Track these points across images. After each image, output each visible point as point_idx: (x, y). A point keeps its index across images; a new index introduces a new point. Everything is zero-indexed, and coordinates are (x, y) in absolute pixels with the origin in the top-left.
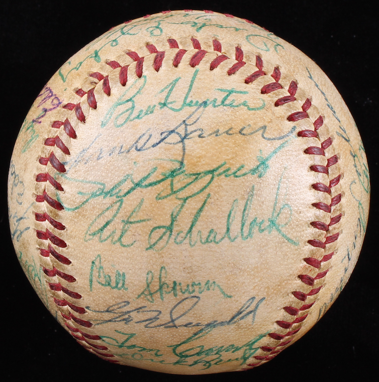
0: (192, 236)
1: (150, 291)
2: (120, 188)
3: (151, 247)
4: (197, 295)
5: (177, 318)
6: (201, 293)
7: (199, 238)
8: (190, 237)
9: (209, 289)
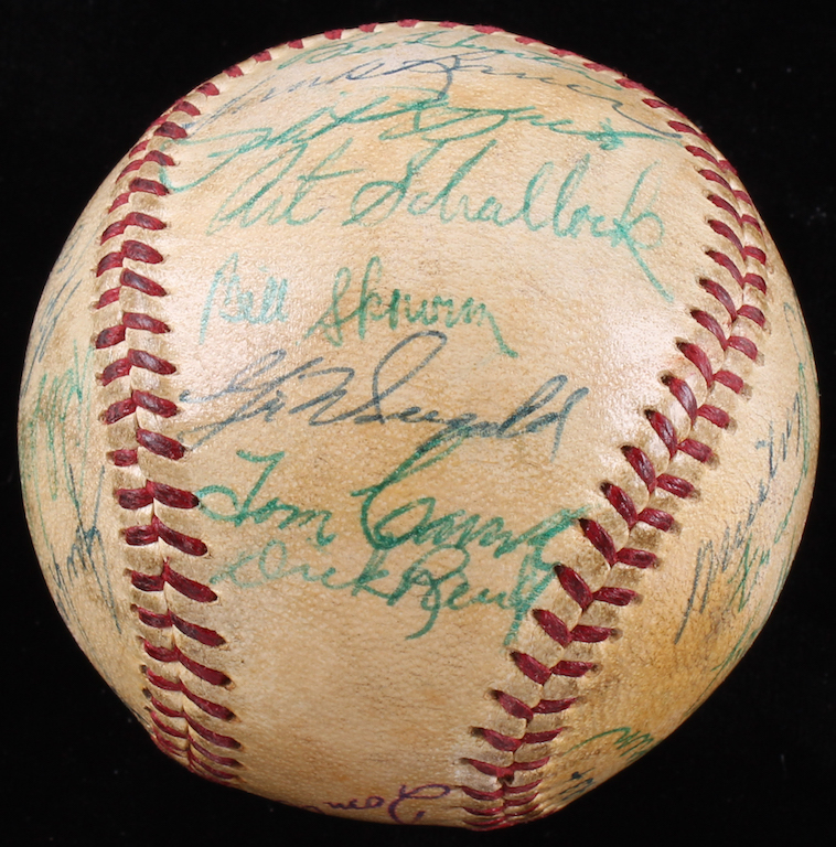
0: (449, 203)
1: (336, 315)
2: (303, 128)
3: (354, 220)
4: (441, 331)
5: (389, 391)
6: (451, 326)
7: (462, 209)
8: (443, 205)
9: (468, 320)
